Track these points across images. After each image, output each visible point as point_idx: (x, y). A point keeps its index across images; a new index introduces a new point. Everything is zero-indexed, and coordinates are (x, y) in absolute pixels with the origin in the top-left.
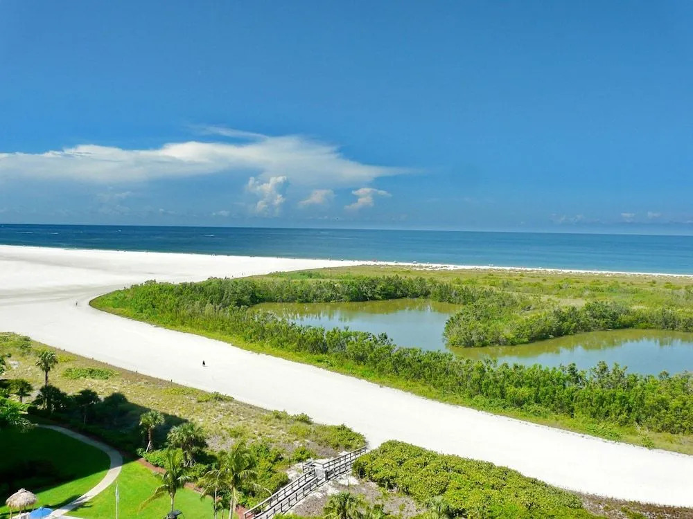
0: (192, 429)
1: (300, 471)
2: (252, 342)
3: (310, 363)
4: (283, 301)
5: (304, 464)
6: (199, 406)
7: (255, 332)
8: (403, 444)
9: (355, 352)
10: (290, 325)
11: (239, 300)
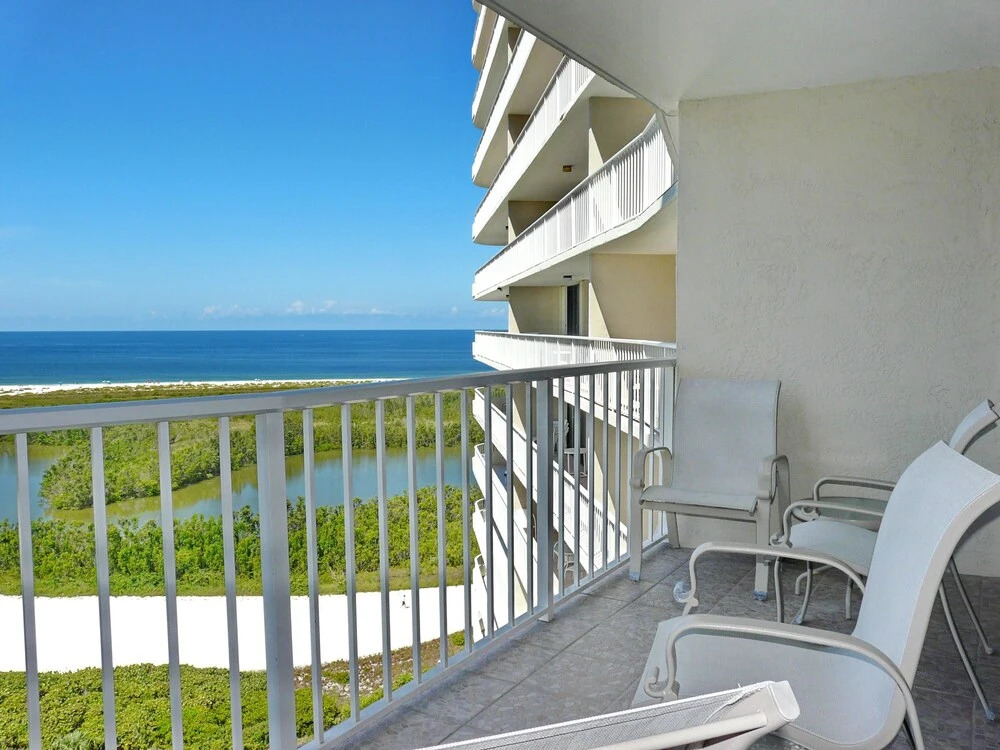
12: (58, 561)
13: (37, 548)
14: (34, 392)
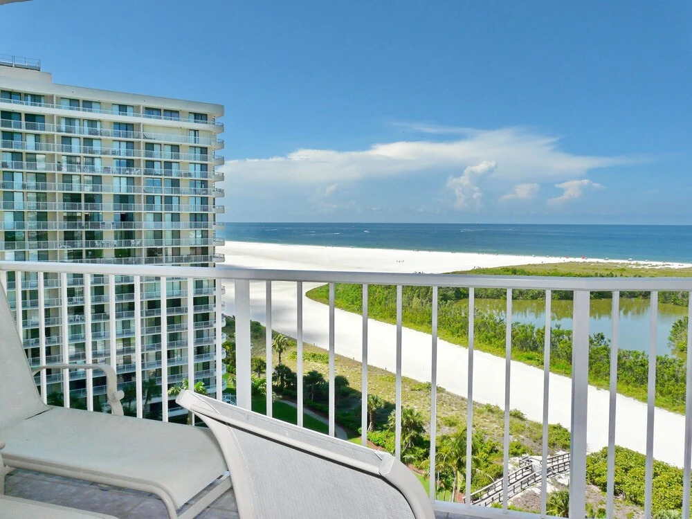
0: (411, 414)
1: (517, 465)
2: (459, 336)
3: (520, 360)
4: (488, 297)
5: (521, 458)
6: (413, 394)
7: (462, 326)
8: (628, 451)
9: (568, 352)
10: (498, 321)
11: (445, 295)
12: (677, 387)
13: (663, 375)
14: (672, 267)
